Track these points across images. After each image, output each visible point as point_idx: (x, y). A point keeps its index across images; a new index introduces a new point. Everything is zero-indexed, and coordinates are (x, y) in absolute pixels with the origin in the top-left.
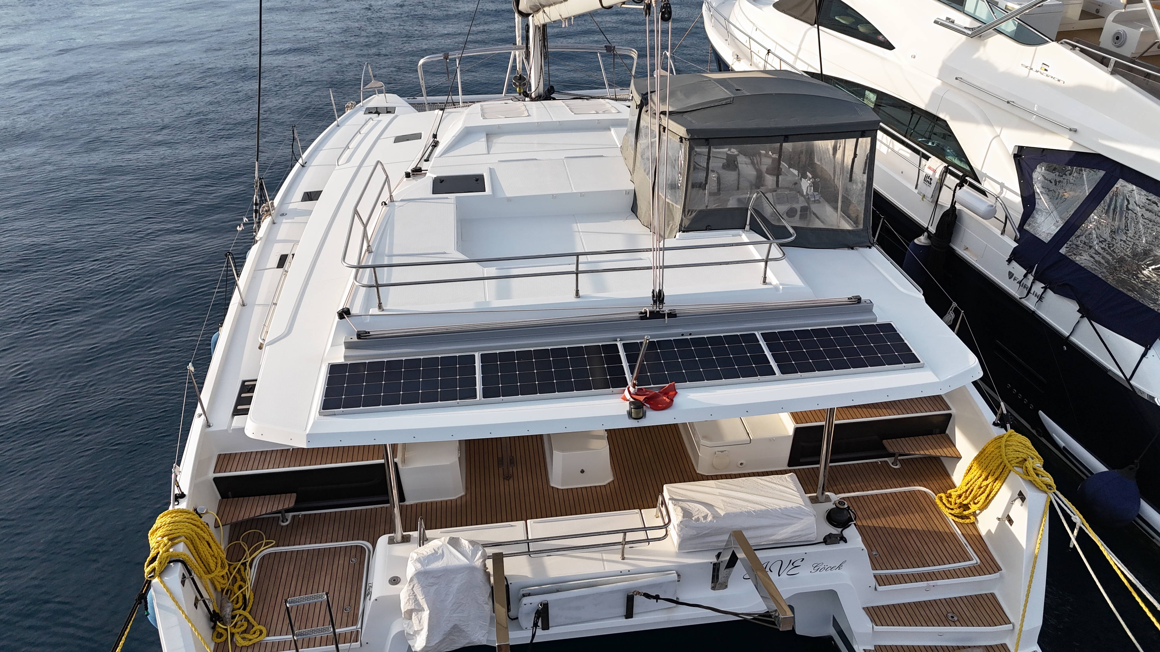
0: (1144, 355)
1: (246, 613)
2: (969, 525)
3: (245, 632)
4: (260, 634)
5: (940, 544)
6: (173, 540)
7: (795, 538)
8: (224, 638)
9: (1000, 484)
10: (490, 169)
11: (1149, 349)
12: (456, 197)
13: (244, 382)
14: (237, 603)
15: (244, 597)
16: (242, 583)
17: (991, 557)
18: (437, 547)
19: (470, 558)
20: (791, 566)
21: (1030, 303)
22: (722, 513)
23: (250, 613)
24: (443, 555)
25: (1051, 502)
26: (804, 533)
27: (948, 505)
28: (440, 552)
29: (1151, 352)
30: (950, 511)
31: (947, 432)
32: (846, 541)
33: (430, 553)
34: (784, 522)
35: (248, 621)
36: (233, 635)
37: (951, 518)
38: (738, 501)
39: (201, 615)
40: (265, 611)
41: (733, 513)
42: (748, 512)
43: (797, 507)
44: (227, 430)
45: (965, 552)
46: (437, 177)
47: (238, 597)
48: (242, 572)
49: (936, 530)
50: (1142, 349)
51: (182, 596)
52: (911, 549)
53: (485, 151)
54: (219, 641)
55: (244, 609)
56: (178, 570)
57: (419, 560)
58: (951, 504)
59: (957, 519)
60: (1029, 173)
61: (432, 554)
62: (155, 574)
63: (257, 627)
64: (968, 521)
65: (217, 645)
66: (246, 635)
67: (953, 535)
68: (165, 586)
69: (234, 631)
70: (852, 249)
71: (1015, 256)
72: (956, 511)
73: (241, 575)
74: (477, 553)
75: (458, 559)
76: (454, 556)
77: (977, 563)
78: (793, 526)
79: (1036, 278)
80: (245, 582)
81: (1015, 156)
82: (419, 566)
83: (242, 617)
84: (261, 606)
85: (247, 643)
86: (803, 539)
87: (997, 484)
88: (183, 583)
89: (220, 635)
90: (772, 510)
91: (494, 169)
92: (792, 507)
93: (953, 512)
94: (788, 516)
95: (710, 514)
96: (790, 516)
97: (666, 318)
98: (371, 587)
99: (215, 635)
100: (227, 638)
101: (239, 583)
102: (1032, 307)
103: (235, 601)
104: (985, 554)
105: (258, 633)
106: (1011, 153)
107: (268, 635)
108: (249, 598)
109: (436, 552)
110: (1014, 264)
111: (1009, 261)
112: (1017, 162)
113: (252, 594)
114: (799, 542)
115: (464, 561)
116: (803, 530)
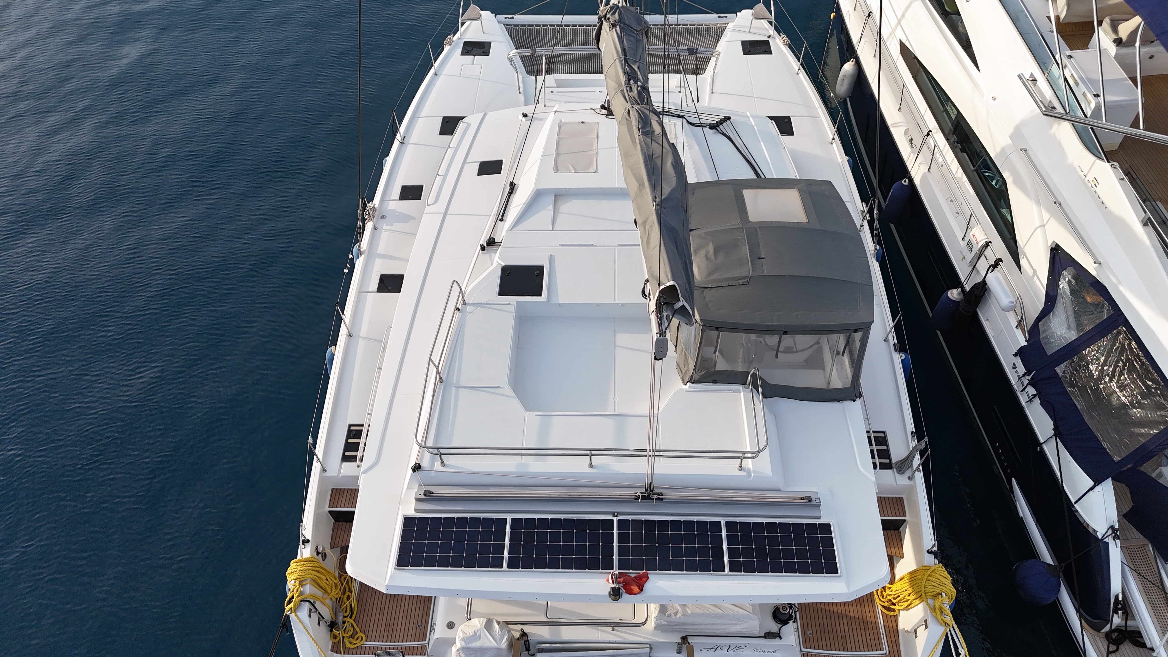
0: (1091, 489)
1: (352, 621)
2: (892, 617)
3: (351, 637)
4: (362, 640)
5: (863, 631)
6: (302, 583)
7: (742, 632)
8: (337, 640)
9: (918, 602)
10: (551, 255)
11: (1097, 485)
12: (518, 303)
13: (350, 426)
14: (346, 611)
15: (351, 605)
16: (349, 594)
17: (898, 649)
18: (477, 629)
19: (498, 641)
20: (737, 648)
21: (1023, 399)
22: (689, 612)
23: (354, 620)
24: (480, 636)
25: (947, 634)
26: (749, 630)
27: (881, 598)
28: (478, 634)
29: (1098, 488)
30: (881, 603)
31: (901, 529)
32: (781, 638)
33: (471, 634)
34: (735, 622)
35: (353, 627)
36: (343, 637)
37: (880, 608)
39: (323, 629)
40: (365, 619)
41: (697, 614)
42: (708, 614)
43: (747, 615)
44: (337, 476)
45: (880, 642)
46: (505, 266)
47: (347, 606)
48: (350, 583)
49: (865, 618)
50: (1091, 483)
51: (309, 623)
52: (839, 633)
53: (550, 228)
54: (334, 641)
55: (351, 618)
56: (306, 606)
57: (463, 639)
58: (883, 597)
59: (884, 610)
60: (1059, 270)
61: (473, 636)
62: (291, 612)
63: (360, 634)
64: (892, 613)
65: (334, 644)
66: (351, 640)
67: (877, 625)
68: (298, 618)
69: (344, 635)
70: (838, 402)
71: (1021, 353)
72: (886, 604)
73: (348, 585)
74: (503, 638)
75: (490, 641)
76: (488, 638)
77: (886, 654)
78: (742, 625)
79: (1031, 383)
80: (351, 593)
81: (1052, 249)
82: (463, 643)
83: (349, 623)
84: (362, 614)
85: (352, 646)
86: (748, 633)
87: (917, 601)
88: (310, 616)
89: (335, 637)
90: (727, 614)
91: (554, 256)
92: (742, 614)
93: (883, 604)
96: (740, 620)
97: (654, 500)
98: (435, 624)
99: (332, 636)
100: (340, 639)
101: (348, 593)
102: (1023, 402)
103: (344, 610)
104: (895, 646)
105: (360, 639)
106: (1049, 245)
107: (366, 641)
108: (354, 607)
109: (476, 634)
110: (1018, 359)
111: (1015, 355)
112: (1052, 256)
113: (356, 605)
114: (745, 634)
115: (494, 644)
116: (749, 628)
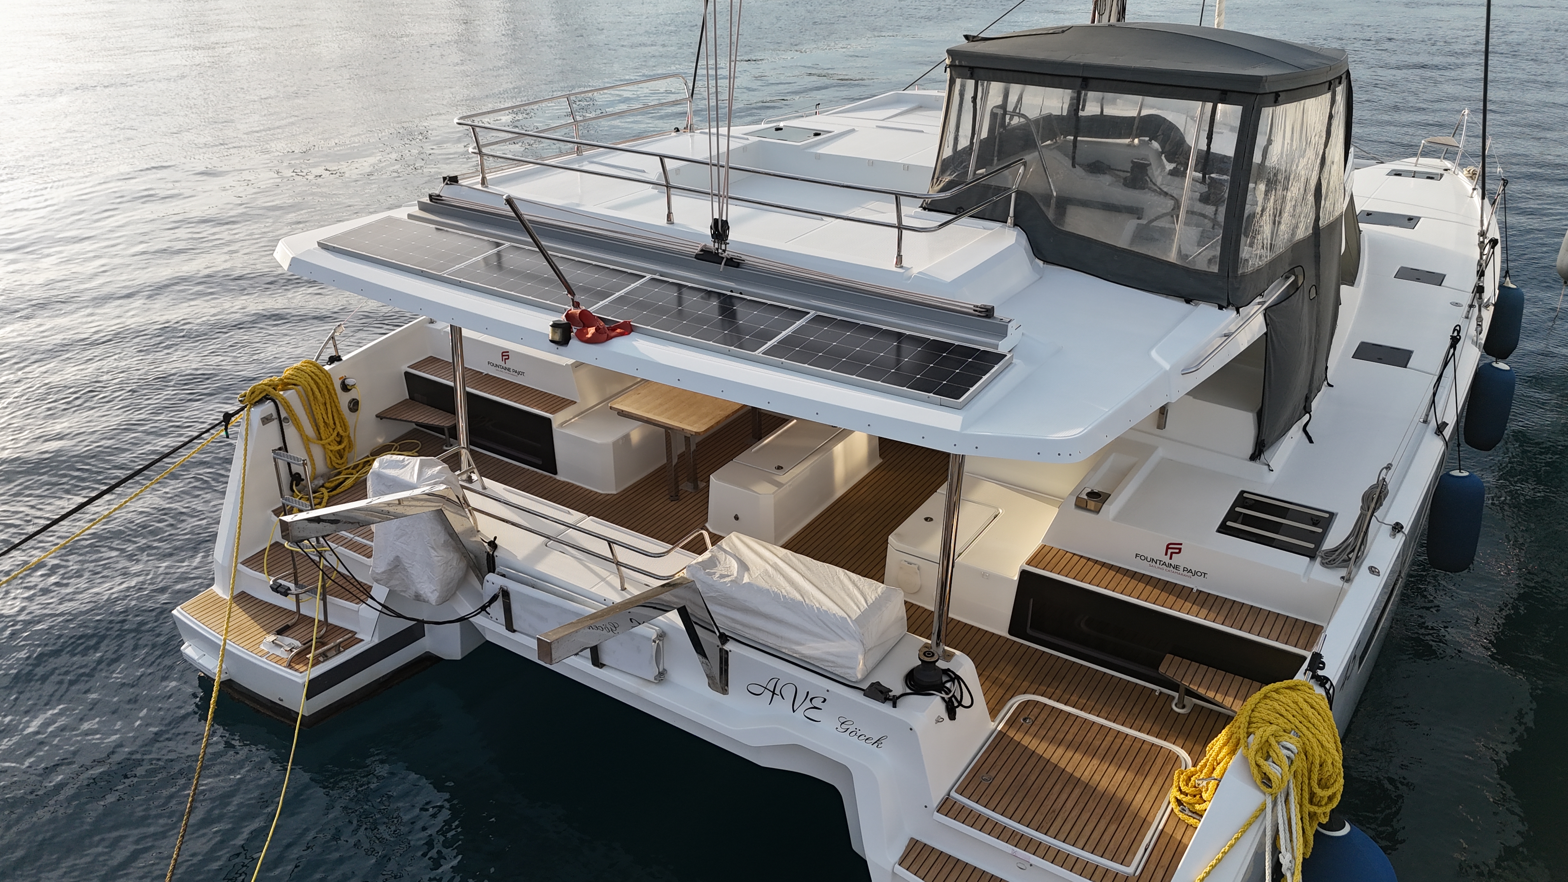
7: (826, 664)
20: (808, 704)
22: (749, 582)
26: (840, 661)
34: (816, 630)
38: (782, 578)
41: (757, 587)
42: (776, 594)
43: (842, 618)
67: (1145, 826)
70: (1188, 301)
78: (830, 643)
86: (838, 671)
90: (807, 605)
92: (834, 614)
94: (825, 624)
95: (735, 574)
96: (827, 626)
97: (723, 263)
104: (1160, 872)
114: (832, 673)
116: (838, 657)
